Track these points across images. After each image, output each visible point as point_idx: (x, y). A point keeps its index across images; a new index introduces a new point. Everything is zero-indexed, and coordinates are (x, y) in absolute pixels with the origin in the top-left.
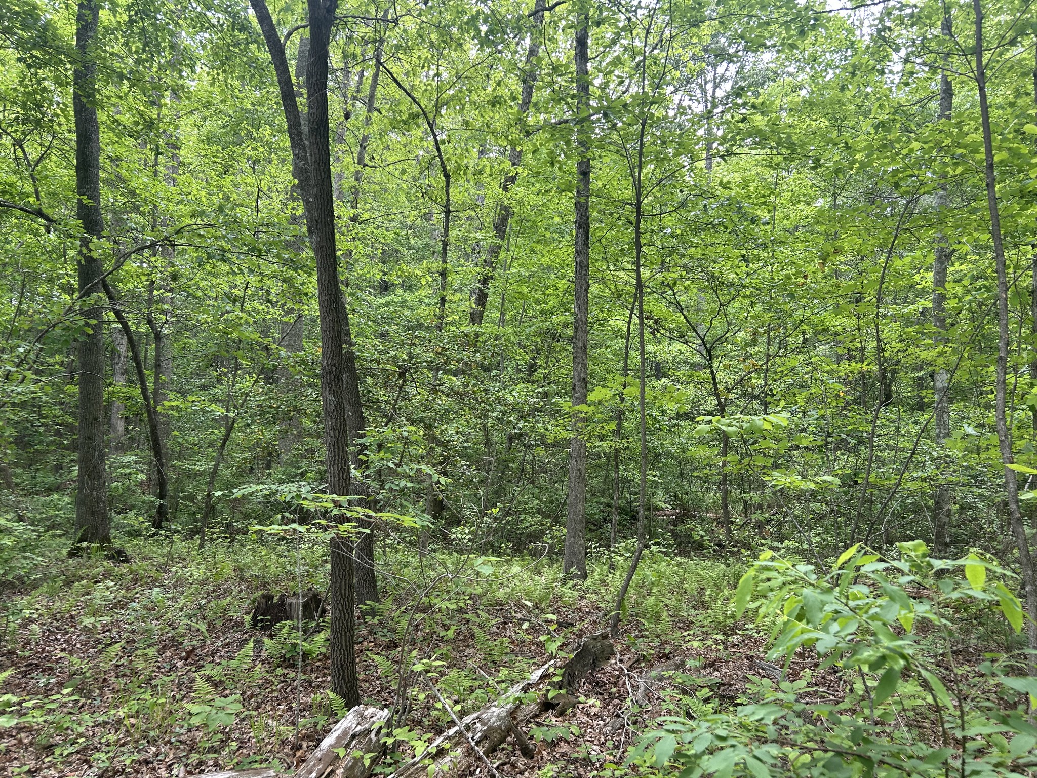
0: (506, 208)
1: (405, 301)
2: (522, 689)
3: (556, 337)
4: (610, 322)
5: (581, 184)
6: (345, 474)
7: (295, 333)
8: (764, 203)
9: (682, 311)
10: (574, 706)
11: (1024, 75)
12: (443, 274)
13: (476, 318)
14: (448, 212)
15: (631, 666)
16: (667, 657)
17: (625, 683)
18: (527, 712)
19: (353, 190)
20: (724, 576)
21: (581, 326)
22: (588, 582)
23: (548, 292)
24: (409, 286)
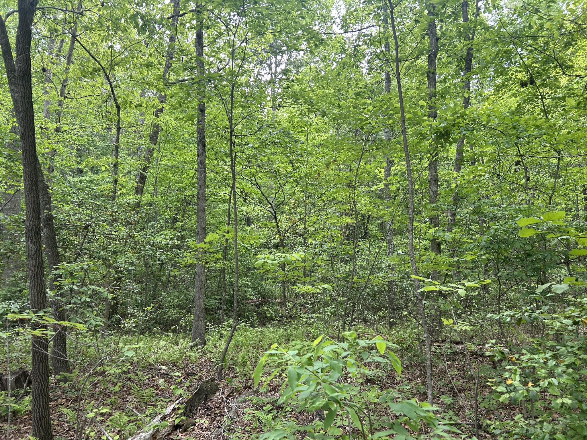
0: (157, 127)
1: (93, 180)
2: (161, 419)
3: (188, 203)
4: (220, 194)
5: (200, 116)
6: (42, 295)
7: (15, 201)
8: (301, 132)
9: (260, 189)
10: (194, 424)
11: (423, 74)
12: (116, 165)
13: (139, 191)
14: (119, 129)
15: (228, 396)
16: (250, 388)
17: (224, 407)
18: (163, 433)
19: (57, 112)
20: (283, 336)
21: (202, 197)
22: (206, 347)
23: (183, 177)
24: (95, 170)
